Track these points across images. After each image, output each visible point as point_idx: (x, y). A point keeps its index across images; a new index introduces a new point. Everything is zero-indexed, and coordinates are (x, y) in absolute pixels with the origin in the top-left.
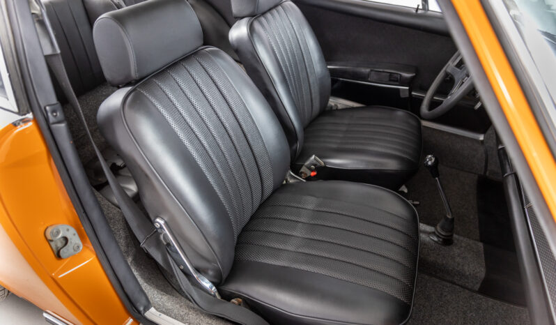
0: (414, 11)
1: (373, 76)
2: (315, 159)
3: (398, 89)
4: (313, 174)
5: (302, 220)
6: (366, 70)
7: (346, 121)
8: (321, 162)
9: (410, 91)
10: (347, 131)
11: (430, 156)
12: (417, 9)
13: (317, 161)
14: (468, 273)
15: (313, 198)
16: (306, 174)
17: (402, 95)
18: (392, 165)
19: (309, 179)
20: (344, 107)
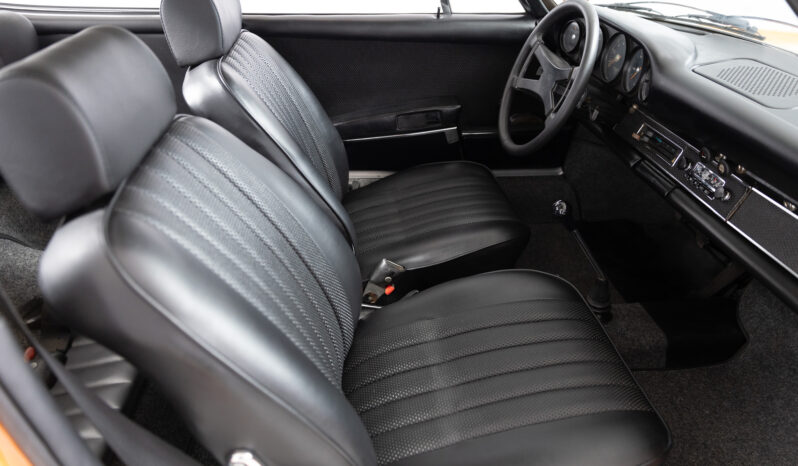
0: (434, 17)
1: (403, 123)
2: (388, 264)
3: (443, 133)
4: (388, 290)
5: (432, 360)
6: (388, 118)
7: (391, 199)
8: (398, 267)
9: (459, 131)
10: (400, 212)
11: (558, 203)
12: (438, 14)
13: (392, 266)
14: (648, 348)
15: (427, 322)
16: (375, 295)
17: (452, 140)
18: (492, 238)
19: (384, 301)
20: (367, 183)
